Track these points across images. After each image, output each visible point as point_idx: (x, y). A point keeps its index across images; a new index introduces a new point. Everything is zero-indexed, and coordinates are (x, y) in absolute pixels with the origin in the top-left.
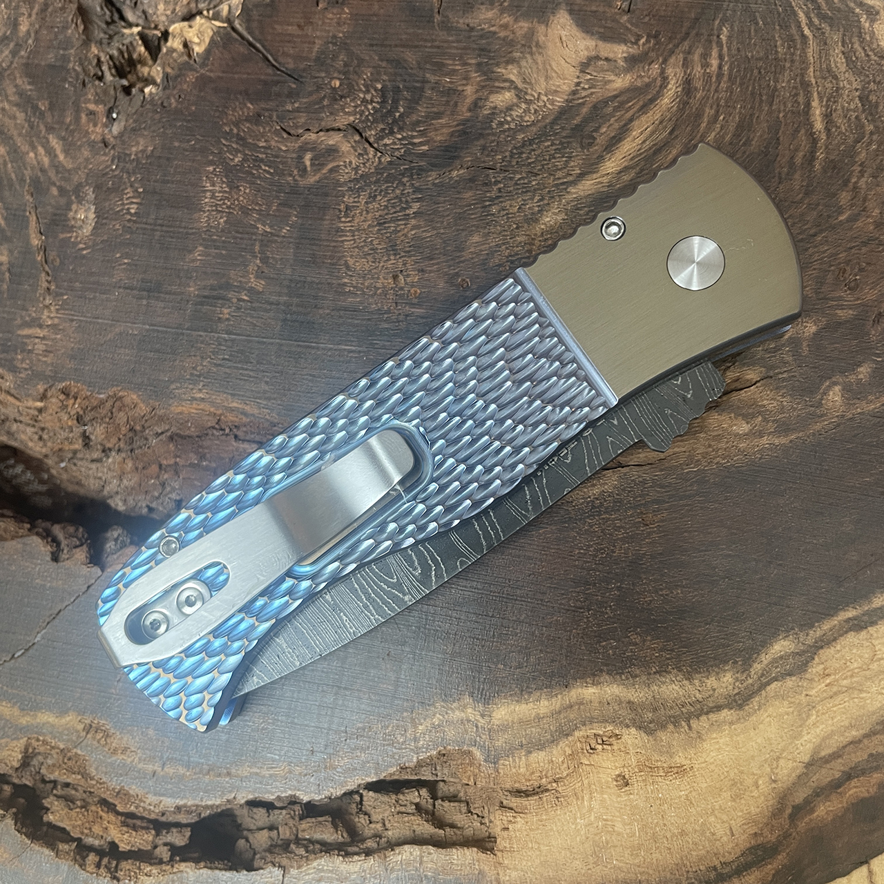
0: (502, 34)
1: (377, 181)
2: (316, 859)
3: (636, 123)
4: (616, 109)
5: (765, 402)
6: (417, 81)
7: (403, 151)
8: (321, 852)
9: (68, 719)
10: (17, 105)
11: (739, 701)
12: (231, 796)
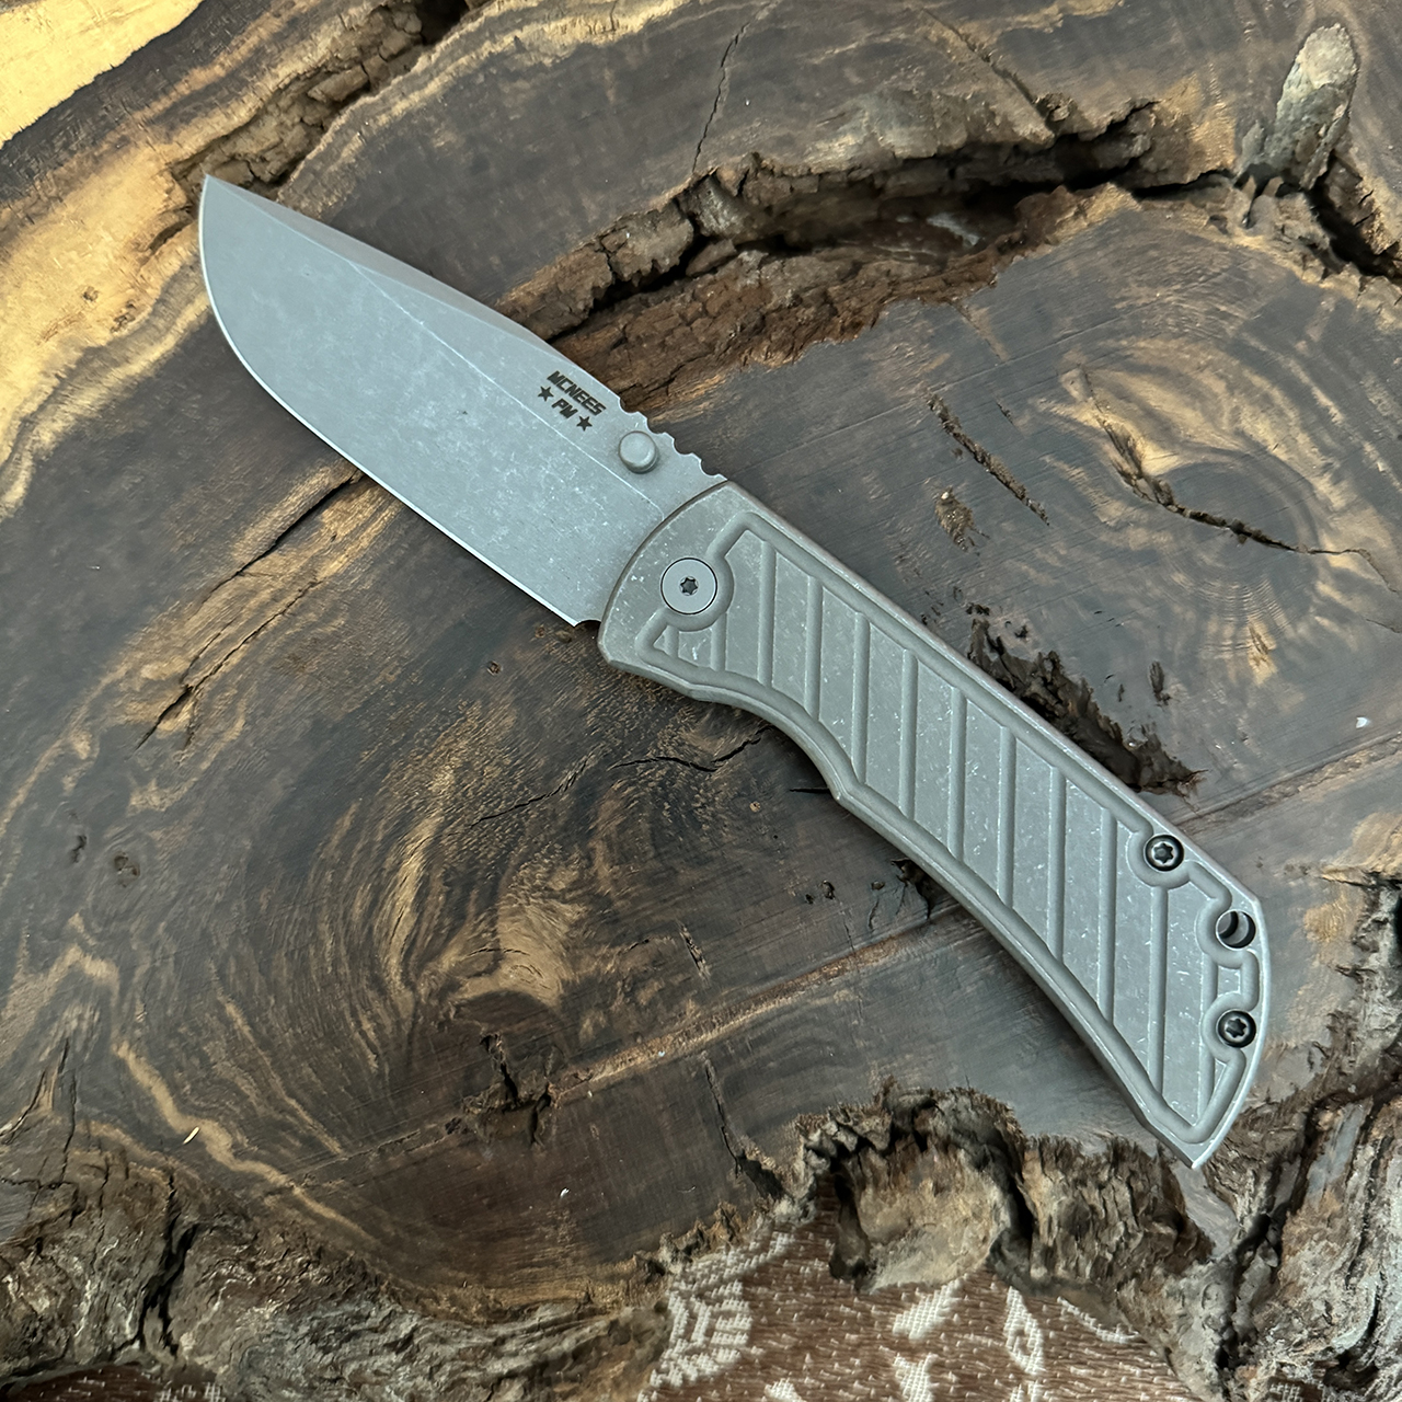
0: (604, 950)
1: (647, 726)
2: (324, 57)
3: (412, 922)
4: (440, 926)
5: (140, 707)
6: (666, 853)
7: (639, 771)
8: (324, 66)
9: (641, 21)
11: (27, 424)
12: (433, 57)
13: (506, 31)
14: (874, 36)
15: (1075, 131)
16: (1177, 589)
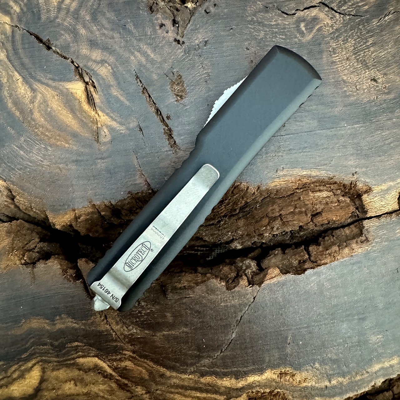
1: (346, 31)
7: (354, 11)
9: (266, 375)
10: (112, 30)
12: (373, 384)
13: (334, 387)
14: (153, 336)
15: (67, 262)
16: (84, 27)
